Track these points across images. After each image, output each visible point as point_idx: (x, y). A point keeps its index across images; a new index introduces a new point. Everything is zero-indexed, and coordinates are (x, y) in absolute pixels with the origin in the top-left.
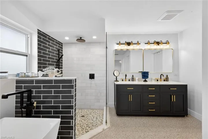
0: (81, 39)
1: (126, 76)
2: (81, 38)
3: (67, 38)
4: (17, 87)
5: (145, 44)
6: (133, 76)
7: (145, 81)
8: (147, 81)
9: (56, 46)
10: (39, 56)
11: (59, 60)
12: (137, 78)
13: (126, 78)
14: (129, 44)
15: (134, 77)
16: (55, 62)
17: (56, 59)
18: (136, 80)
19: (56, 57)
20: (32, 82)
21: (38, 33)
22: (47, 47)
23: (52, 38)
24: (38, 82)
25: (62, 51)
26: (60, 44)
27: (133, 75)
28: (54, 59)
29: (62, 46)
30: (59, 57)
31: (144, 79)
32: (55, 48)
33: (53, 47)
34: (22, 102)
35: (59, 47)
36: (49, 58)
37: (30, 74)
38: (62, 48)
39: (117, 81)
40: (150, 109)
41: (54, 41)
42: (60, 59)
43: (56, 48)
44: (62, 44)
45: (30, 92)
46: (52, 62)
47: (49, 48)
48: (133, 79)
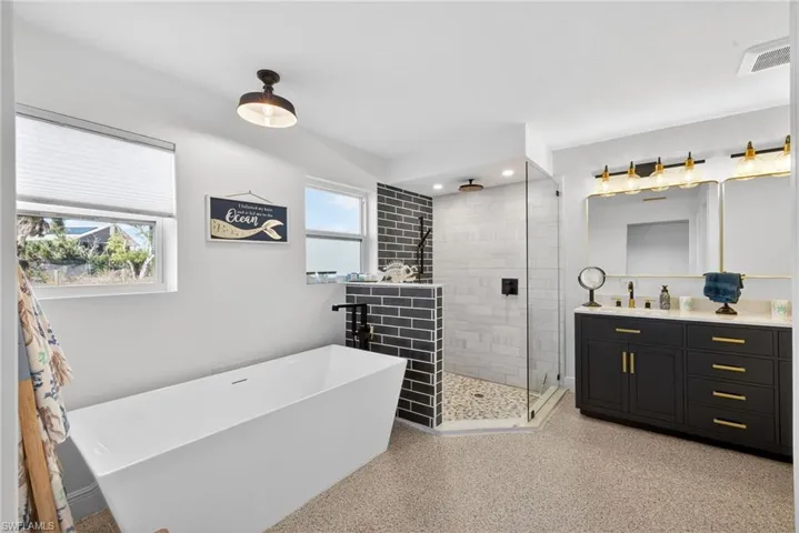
0: (471, 185)
1: (631, 287)
2: (471, 181)
3: (438, 187)
4: (348, 299)
5: (733, 156)
6: (665, 290)
7: (726, 311)
8: (735, 313)
9: (416, 207)
10: (380, 238)
11: (421, 243)
12: (684, 299)
13: (632, 297)
14: (645, 170)
15: (672, 293)
16: (412, 248)
17: (416, 241)
18: (682, 307)
19: (416, 235)
20: (367, 290)
21: (379, 191)
22: (394, 217)
23: (406, 192)
24: (378, 290)
25: (431, 217)
26: (427, 202)
27: (665, 287)
28: (410, 241)
29: (431, 204)
30: (422, 234)
31: (721, 301)
32: (414, 213)
33: (410, 213)
34: (353, 326)
35: (422, 209)
36: (400, 240)
37: (364, 276)
38: (431, 211)
39: (592, 303)
40: (718, 419)
41: (410, 199)
42: (423, 240)
43: (416, 214)
44: (431, 199)
45: (364, 308)
46: (407, 248)
47: (400, 218)
48: (666, 301)
